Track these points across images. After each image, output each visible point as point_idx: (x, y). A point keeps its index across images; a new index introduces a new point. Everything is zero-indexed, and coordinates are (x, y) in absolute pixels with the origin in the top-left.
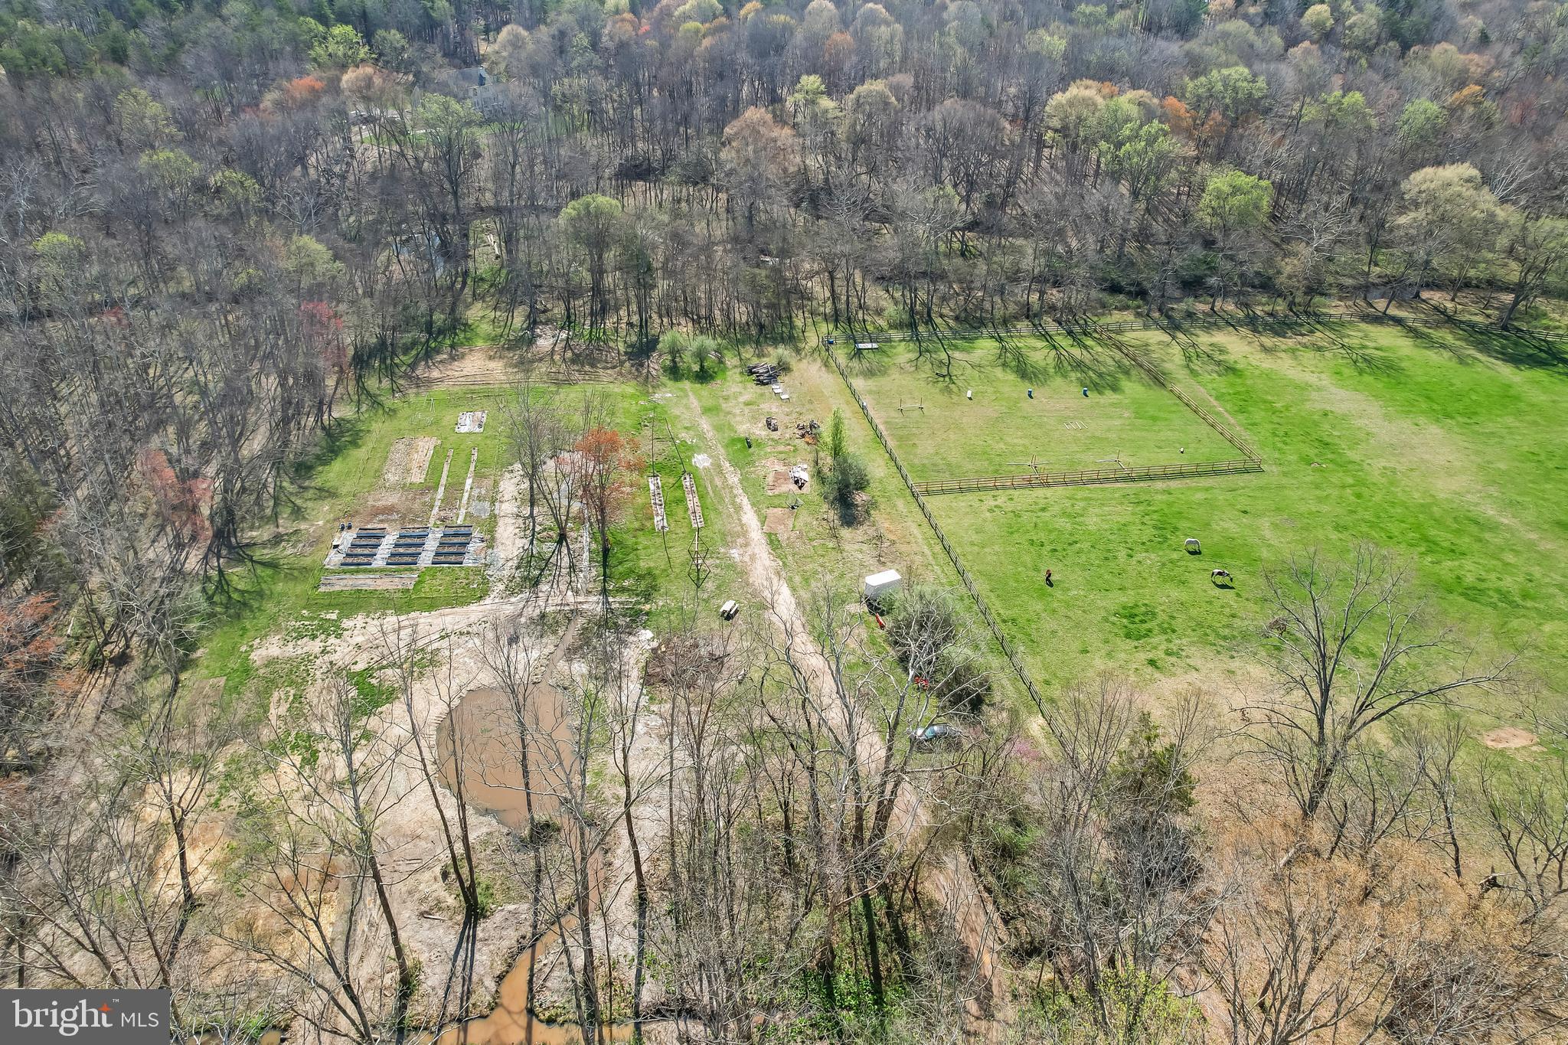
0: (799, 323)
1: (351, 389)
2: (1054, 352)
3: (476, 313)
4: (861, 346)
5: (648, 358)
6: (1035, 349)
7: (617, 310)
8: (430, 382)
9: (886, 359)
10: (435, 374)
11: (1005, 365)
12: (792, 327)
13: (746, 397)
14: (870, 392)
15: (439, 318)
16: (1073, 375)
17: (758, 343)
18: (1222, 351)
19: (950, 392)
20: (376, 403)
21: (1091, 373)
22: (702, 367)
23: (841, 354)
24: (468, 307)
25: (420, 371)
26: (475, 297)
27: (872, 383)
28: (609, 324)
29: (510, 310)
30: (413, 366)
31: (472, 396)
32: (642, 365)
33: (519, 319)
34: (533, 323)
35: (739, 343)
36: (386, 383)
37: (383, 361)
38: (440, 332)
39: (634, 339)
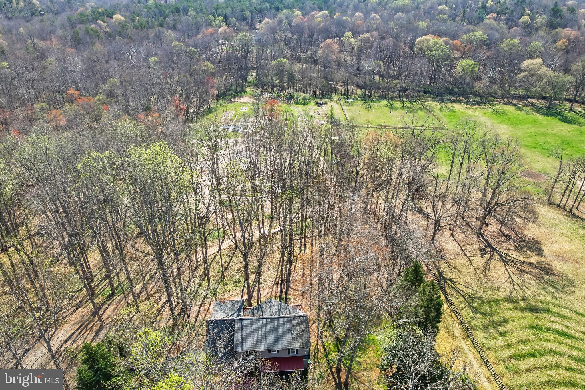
0: (333, 95)
1: (215, 101)
2: (403, 105)
3: (248, 89)
4: (349, 100)
5: (291, 100)
6: (398, 104)
7: (285, 90)
8: (235, 102)
9: (354, 103)
10: (236, 100)
11: (387, 106)
12: (331, 95)
15: (238, 89)
17: (321, 98)
20: (221, 104)
21: (411, 109)
22: (304, 102)
23: (342, 102)
24: (246, 88)
25: (232, 100)
26: (248, 86)
27: (348, 108)
28: (282, 93)
29: (257, 89)
30: (231, 99)
31: (245, 104)
32: (289, 101)
33: (259, 91)
34: (262, 91)
35: (316, 98)
36: (224, 101)
37: (223, 97)
38: (238, 92)
39: (288, 96)
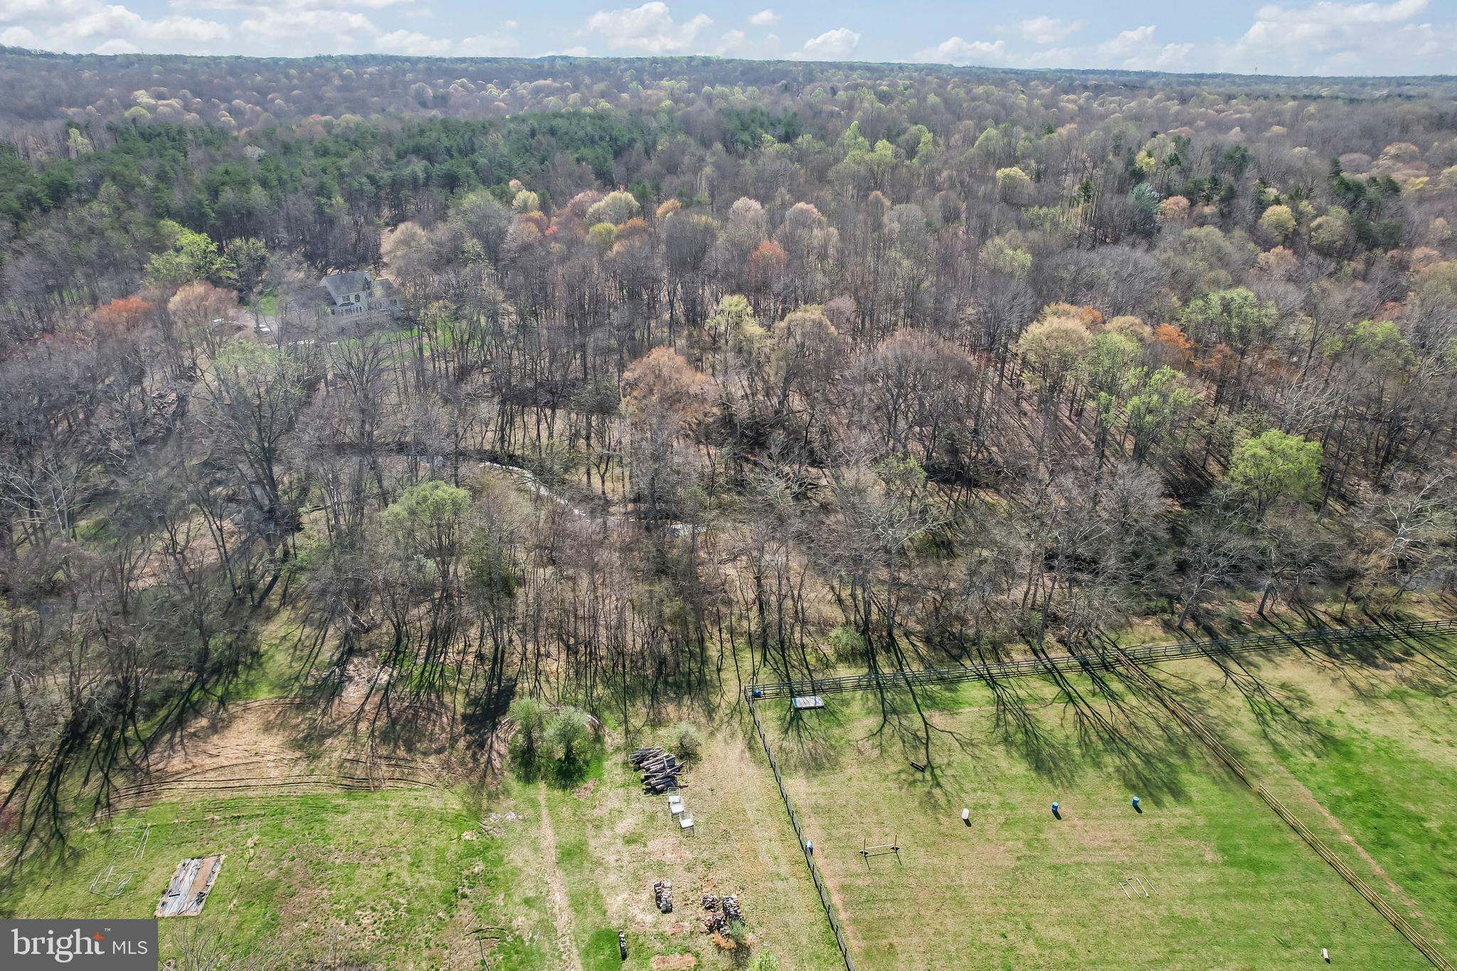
2: (1071, 710)
3: (276, 631)
4: (801, 702)
5: (494, 728)
6: (1043, 702)
9: (836, 732)
10: (178, 762)
11: (1007, 740)
12: (704, 660)
13: (626, 825)
14: (816, 809)
16: (1111, 761)
17: (654, 694)
18: (1304, 701)
19: (935, 806)
21: (1132, 755)
22: (569, 751)
23: (769, 718)
24: (269, 619)
25: (157, 756)
26: (286, 599)
27: (817, 790)
28: (452, 656)
29: (323, 625)
30: (150, 744)
31: (214, 816)
32: (481, 746)
33: (331, 643)
34: (348, 651)
35: (627, 694)
38: (214, 669)
39: (481, 685)
